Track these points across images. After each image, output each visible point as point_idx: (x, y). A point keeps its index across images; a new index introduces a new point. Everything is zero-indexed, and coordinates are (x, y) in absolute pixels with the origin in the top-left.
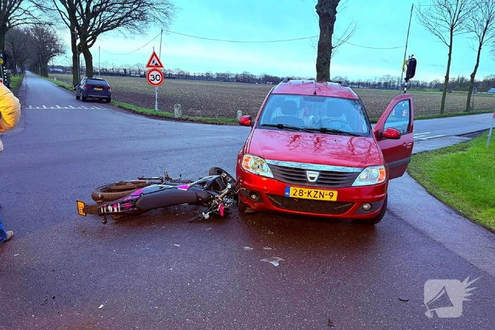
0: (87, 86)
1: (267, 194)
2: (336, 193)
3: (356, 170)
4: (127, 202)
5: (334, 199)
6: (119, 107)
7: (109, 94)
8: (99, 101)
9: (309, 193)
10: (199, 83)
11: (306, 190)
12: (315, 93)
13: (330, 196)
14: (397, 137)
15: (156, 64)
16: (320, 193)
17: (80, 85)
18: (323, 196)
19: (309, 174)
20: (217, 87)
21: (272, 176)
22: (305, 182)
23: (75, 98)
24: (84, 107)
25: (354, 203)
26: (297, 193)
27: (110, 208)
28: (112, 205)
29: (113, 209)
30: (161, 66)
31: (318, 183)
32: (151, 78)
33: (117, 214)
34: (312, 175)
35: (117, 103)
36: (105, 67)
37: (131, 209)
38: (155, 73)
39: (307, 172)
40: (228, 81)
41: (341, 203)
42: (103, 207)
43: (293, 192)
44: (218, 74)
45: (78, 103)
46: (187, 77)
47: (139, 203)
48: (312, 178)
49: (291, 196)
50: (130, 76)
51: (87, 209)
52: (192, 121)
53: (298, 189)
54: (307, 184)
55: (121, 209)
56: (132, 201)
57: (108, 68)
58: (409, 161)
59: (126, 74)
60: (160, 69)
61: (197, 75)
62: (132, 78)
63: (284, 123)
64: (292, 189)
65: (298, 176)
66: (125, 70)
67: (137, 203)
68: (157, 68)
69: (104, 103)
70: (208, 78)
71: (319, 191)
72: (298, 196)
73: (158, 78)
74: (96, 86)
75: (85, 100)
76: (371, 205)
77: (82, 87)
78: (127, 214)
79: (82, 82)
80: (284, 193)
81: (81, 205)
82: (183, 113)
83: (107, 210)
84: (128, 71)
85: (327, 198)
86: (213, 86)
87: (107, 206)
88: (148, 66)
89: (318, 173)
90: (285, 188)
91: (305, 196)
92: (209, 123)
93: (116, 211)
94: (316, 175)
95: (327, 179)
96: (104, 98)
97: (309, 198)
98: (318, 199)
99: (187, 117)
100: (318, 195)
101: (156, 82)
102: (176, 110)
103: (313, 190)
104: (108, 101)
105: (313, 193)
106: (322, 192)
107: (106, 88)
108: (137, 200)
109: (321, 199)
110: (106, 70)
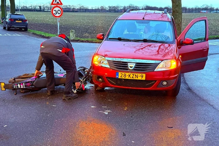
0: (11, 19)
1: (106, 77)
2: (144, 75)
3: (157, 62)
4: (28, 82)
5: (144, 78)
6: (33, 34)
7: (27, 25)
8: (19, 30)
9: (129, 76)
10: (95, 15)
11: (127, 74)
12: (143, 18)
13: (141, 77)
14: (192, 43)
15: (58, 2)
16: (136, 75)
17: (6, 19)
18: (137, 77)
19: (129, 65)
20: (109, 16)
21: (109, 67)
22: (127, 69)
23: (2, 28)
24: (9, 34)
25: (156, 81)
26: (123, 76)
27: (19, 85)
28: (20, 84)
29: (21, 86)
30: (61, 4)
31: (135, 70)
32: (54, 12)
33: (23, 89)
34: (131, 66)
35: (32, 31)
36: (25, 5)
37: (31, 87)
38: (57, 9)
39: (129, 64)
40: (118, 12)
41: (148, 81)
42: (15, 85)
43: (120, 75)
44: (110, 7)
45: (5, 32)
46: (86, 10)
47: (35, 84)
48: (131, 67)
49: (119, 77)
50: (44, 11)
51: (6, 87)
52: (82, 41)
53: (123, 73)
54: (128, 71)
55: (25, 86)
56: (31, 82)
57: (28, 6)
58: (207, 59)
59: (41, 10)
60: (60, 6)
61: (94, 9)
62: (45, 13)
63: (122, 37)
64: (120, 73)
65: (123, 66)
66: (40, 7)
67: (34, 83)
68: (58, 5)
69: (23, 31)
70: (102, 10)
71: (135, 74)
72: (123, 78)
73: (59, 12)
74: (17, 20)
75: (9, 29)
76: (167, 82)
77: (7, 20)
78: (29, 89)
79: (7, 17)
80: (115, 76)
81: (3, 84)
82: (77, 37)
83: (17, 87)
84: (42, 8)
85: (140, 78)
86: (106, 17)
87: (17, 84)
88: (52, 4)
89: (135, 64)
90: (116, 73)
91: (127, 78)
92: (94, 42)
93: (22, 87)
94: (133, 65)
95: (140, 67)
96: (23, 28)
97: (130, 78)
98: (135, 79)
99: (79, 38)
100: (134, 77)
101: (57, 15)
102: (71, 34)
103: (132, 74)
104: (26, 30)
105: (131, 76)
106: (137, 74)
107: (24, 21)
108: (34, 81)
109: (136, 79)
110: (26, 7)
